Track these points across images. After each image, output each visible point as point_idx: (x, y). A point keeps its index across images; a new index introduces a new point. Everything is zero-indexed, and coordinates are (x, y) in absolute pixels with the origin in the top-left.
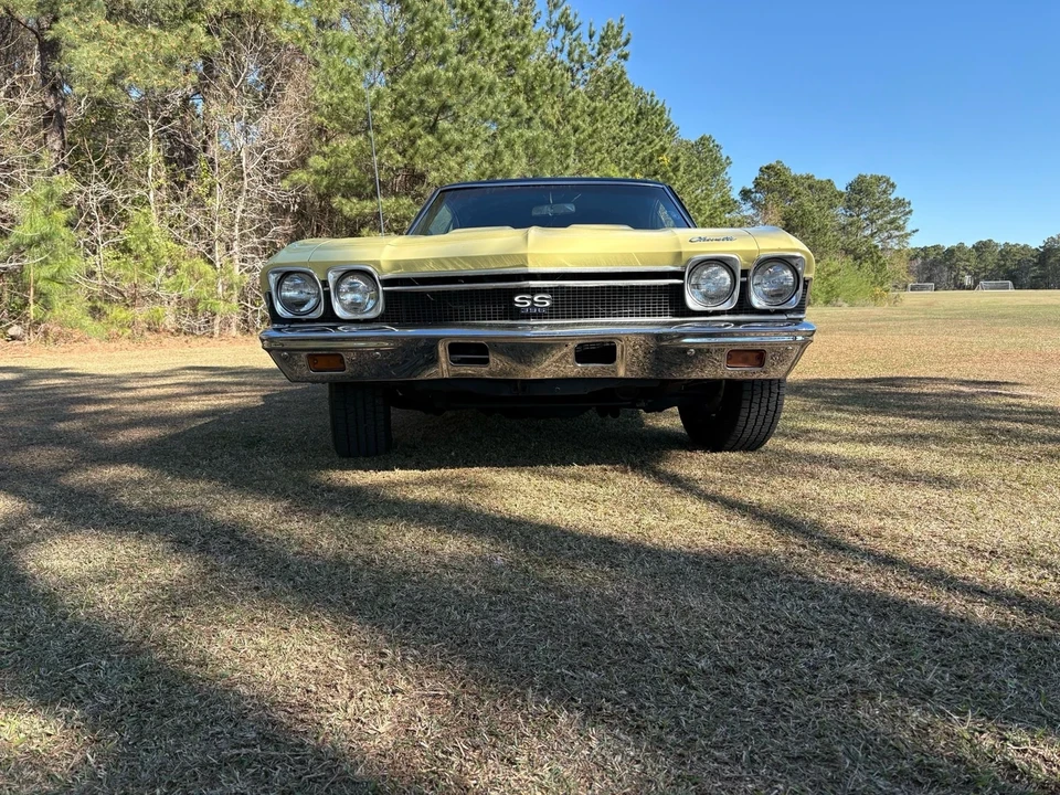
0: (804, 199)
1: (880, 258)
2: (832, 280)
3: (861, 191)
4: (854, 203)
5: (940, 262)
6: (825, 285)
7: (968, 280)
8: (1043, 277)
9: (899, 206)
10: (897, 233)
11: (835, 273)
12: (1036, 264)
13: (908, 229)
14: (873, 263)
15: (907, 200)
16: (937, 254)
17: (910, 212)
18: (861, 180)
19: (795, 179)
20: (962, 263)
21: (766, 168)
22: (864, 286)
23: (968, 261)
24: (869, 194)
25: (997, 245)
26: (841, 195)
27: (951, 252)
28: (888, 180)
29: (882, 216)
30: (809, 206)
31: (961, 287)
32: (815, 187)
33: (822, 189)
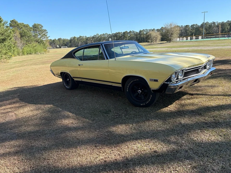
0: (23, 29)
1: (44, 42)
2: (35, 48)
3: (35, 27)
4: (35, 30)
5: (52, 43)
6: (34, 49)
7: (58, 46)
8: (71, 45)
9: (45, 31)
10: (45, 37)
11: (35, 46)
12: (69, 43)
13: (48, 36)
14: (42, 44)
15: (46, 30)
16: (51, 41)
17: (47, 32)
18: (35, 25)
19: (20, 24)
20: (56, 43)
21: (12, 21)
22: (42, 49)
23: (57, 42)
24: (38, 28)
25: (62, 39)
26: (32, 28)
27: (54, 40)
28: (41, 25)
29: (42, 33)
30: (26, 31)
31: (57, 48)
32: (25, 26)
33: (27, 27)
